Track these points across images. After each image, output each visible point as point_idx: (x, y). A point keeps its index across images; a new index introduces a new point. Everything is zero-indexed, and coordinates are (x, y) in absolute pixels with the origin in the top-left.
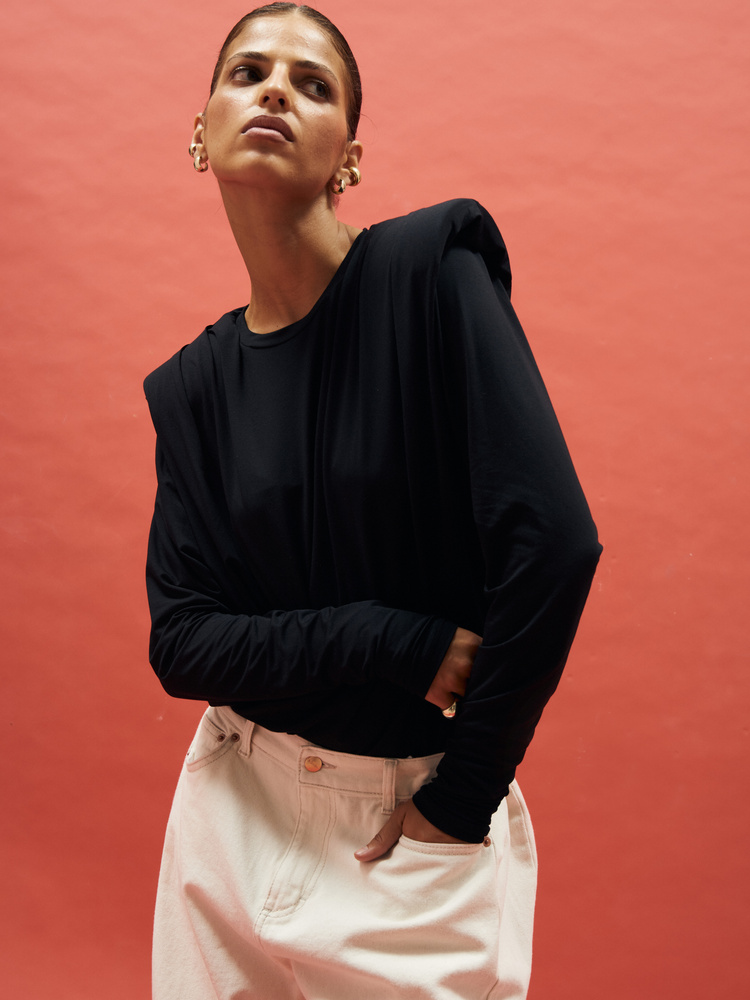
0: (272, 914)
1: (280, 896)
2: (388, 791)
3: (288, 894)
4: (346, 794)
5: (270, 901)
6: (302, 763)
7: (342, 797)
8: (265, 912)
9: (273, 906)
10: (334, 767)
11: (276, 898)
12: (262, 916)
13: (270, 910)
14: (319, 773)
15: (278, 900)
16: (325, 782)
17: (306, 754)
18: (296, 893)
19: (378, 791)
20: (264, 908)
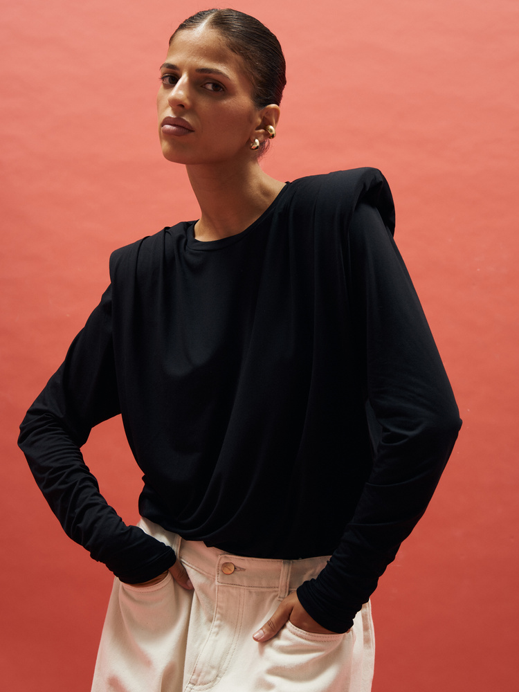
0: (196, 688)
1: (202, 674)
2: (283, 584)
3: (208, 673)
4: (253, 590)
5: (194, 677)
6: (220, 568)
7: (250, 592)
8: (190, 685)
9: (197, 682)
10: (244, 570)
11: (199, 675)
12: (188, 689)
13: (194, 684)
14: (233, 575)
15: (200, 678)
16: (237, 581)
17: (223, 561)
18: (214, 672)
19: (277, 586)
20: (190, 683)
